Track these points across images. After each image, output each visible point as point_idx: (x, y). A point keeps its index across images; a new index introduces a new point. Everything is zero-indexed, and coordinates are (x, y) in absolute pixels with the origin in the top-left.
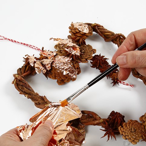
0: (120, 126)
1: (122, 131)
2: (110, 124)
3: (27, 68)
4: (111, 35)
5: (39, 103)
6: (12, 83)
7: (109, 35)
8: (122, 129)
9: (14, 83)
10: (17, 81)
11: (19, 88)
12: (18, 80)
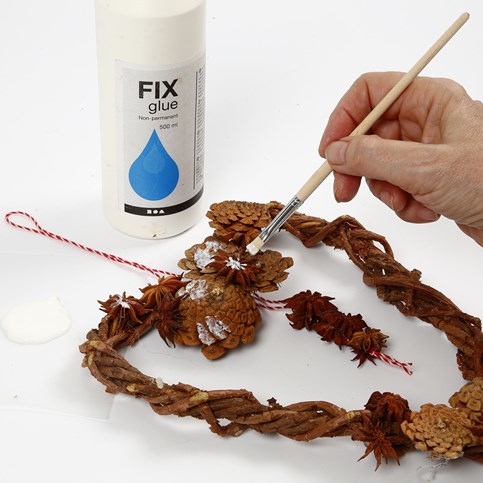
0: (405, 422)
1: (412, 431)
2: (377, 421)
3: (115, 324)
4: (319, 226)
5: (169, 399)
6: (83, 366)
7: (314, 226)
8: (411, 425)
9: (90, 362)
10: (95, 355)
11: (105, 375)
12: (98, 354)
